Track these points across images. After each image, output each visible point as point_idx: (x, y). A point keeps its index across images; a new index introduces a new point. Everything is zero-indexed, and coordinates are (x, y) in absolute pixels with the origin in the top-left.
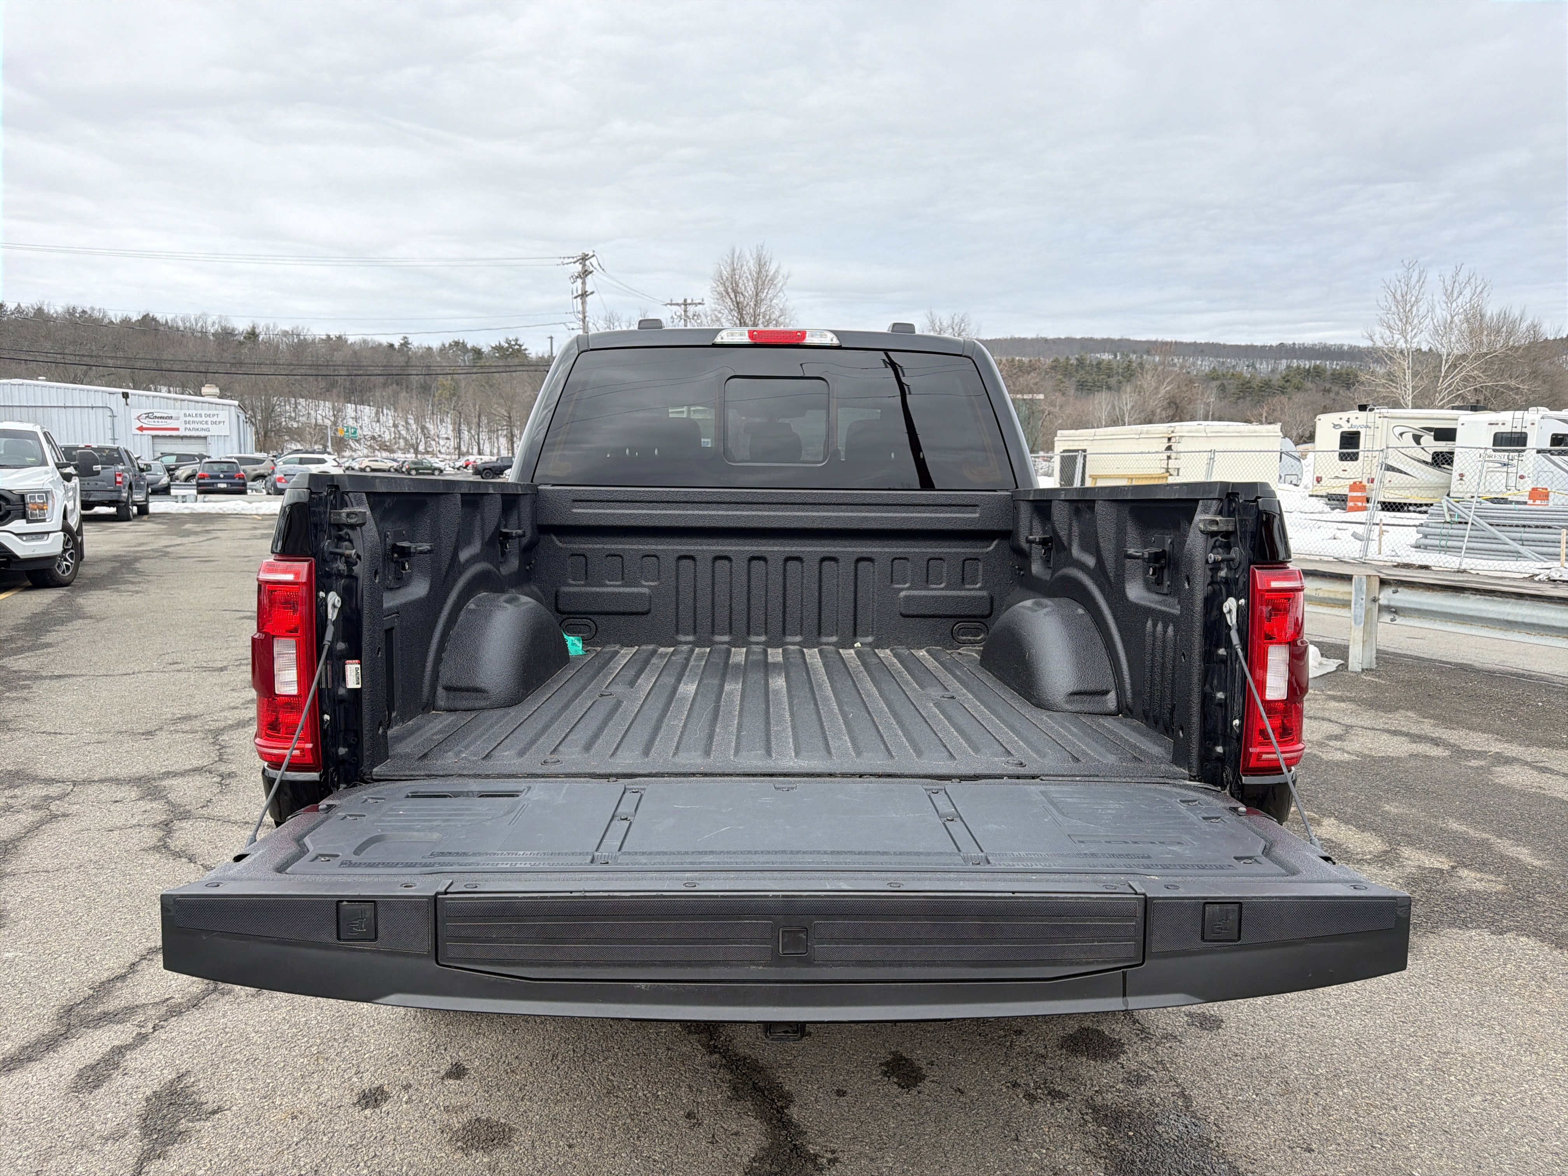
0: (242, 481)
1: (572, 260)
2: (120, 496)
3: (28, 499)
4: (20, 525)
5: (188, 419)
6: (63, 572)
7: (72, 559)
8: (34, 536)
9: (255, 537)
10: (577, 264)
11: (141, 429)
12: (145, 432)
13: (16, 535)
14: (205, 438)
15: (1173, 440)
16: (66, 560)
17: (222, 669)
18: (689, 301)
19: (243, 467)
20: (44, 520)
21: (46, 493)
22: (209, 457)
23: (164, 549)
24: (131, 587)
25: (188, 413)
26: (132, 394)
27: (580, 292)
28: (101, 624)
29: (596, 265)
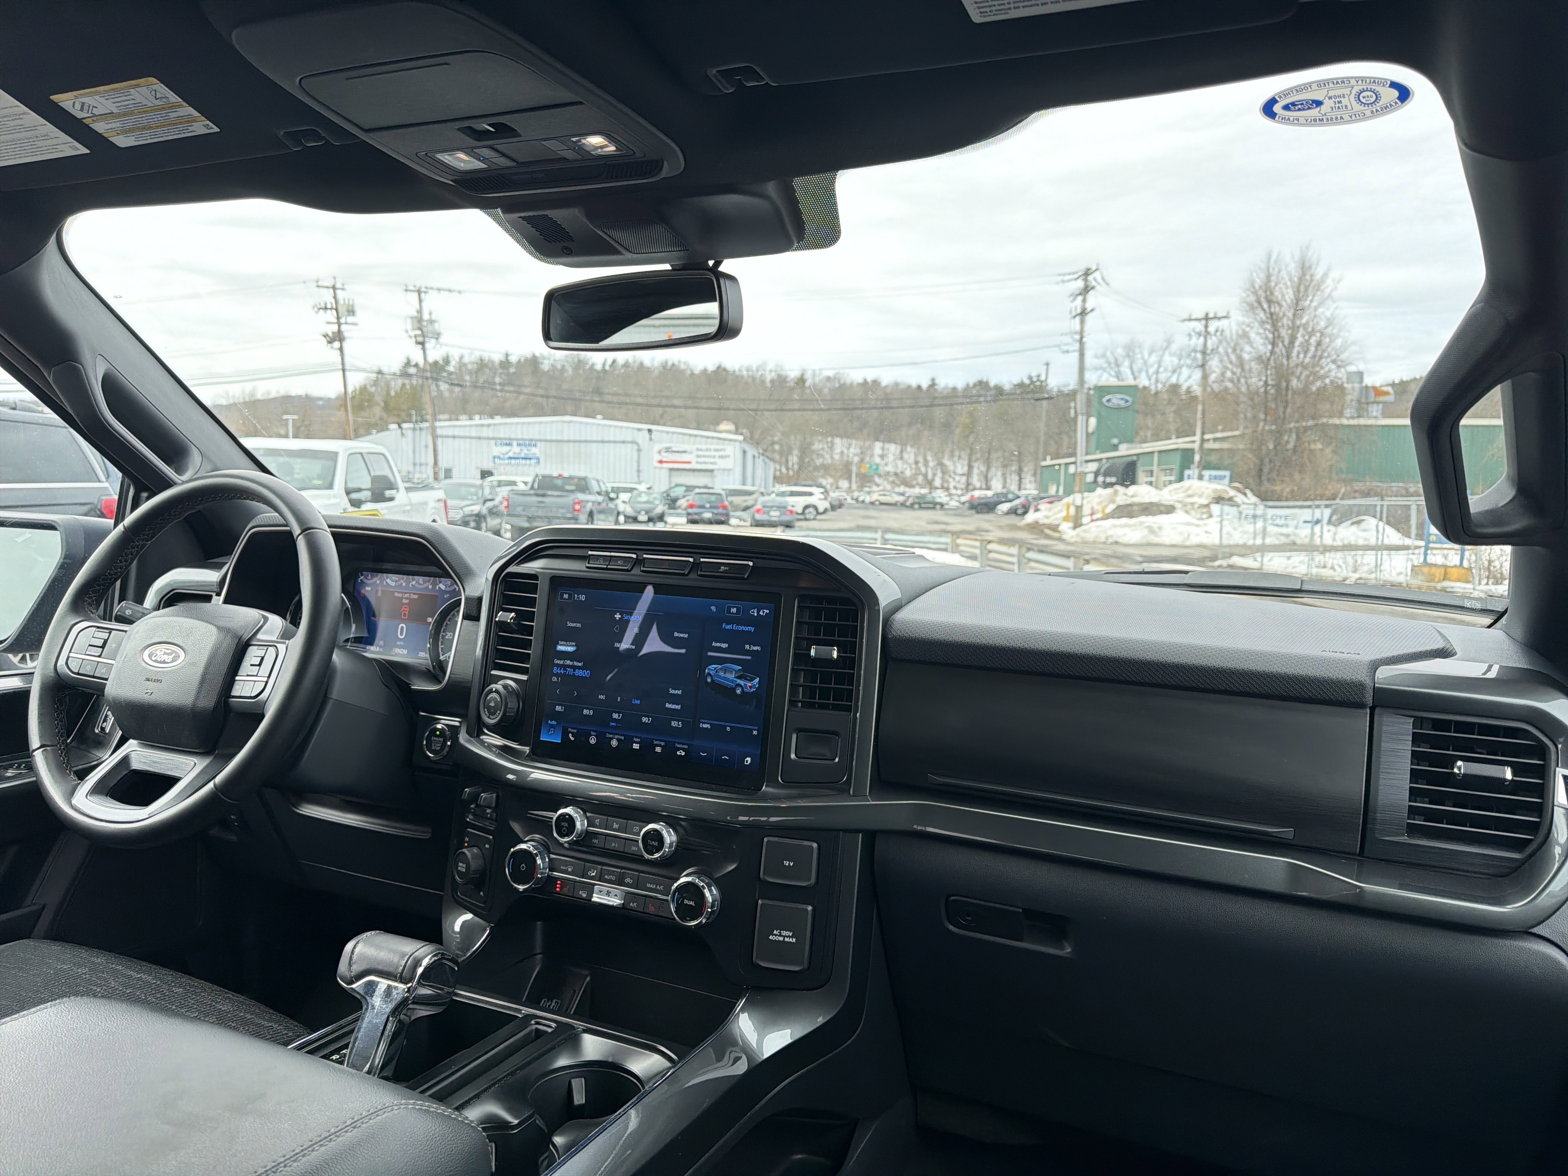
0: (724, 512)
1: (1073, 276)
5: (700, 453)
10: (1079, 280)
11: (661, 462)
12: (665, 465)
14: (712, 471)
18: (1211, 315)
19: (730, 499)
22: (712, 488)
25: (700, 447)
26: (657, 431)
27: (1079, 311)
29: (1099, 279)
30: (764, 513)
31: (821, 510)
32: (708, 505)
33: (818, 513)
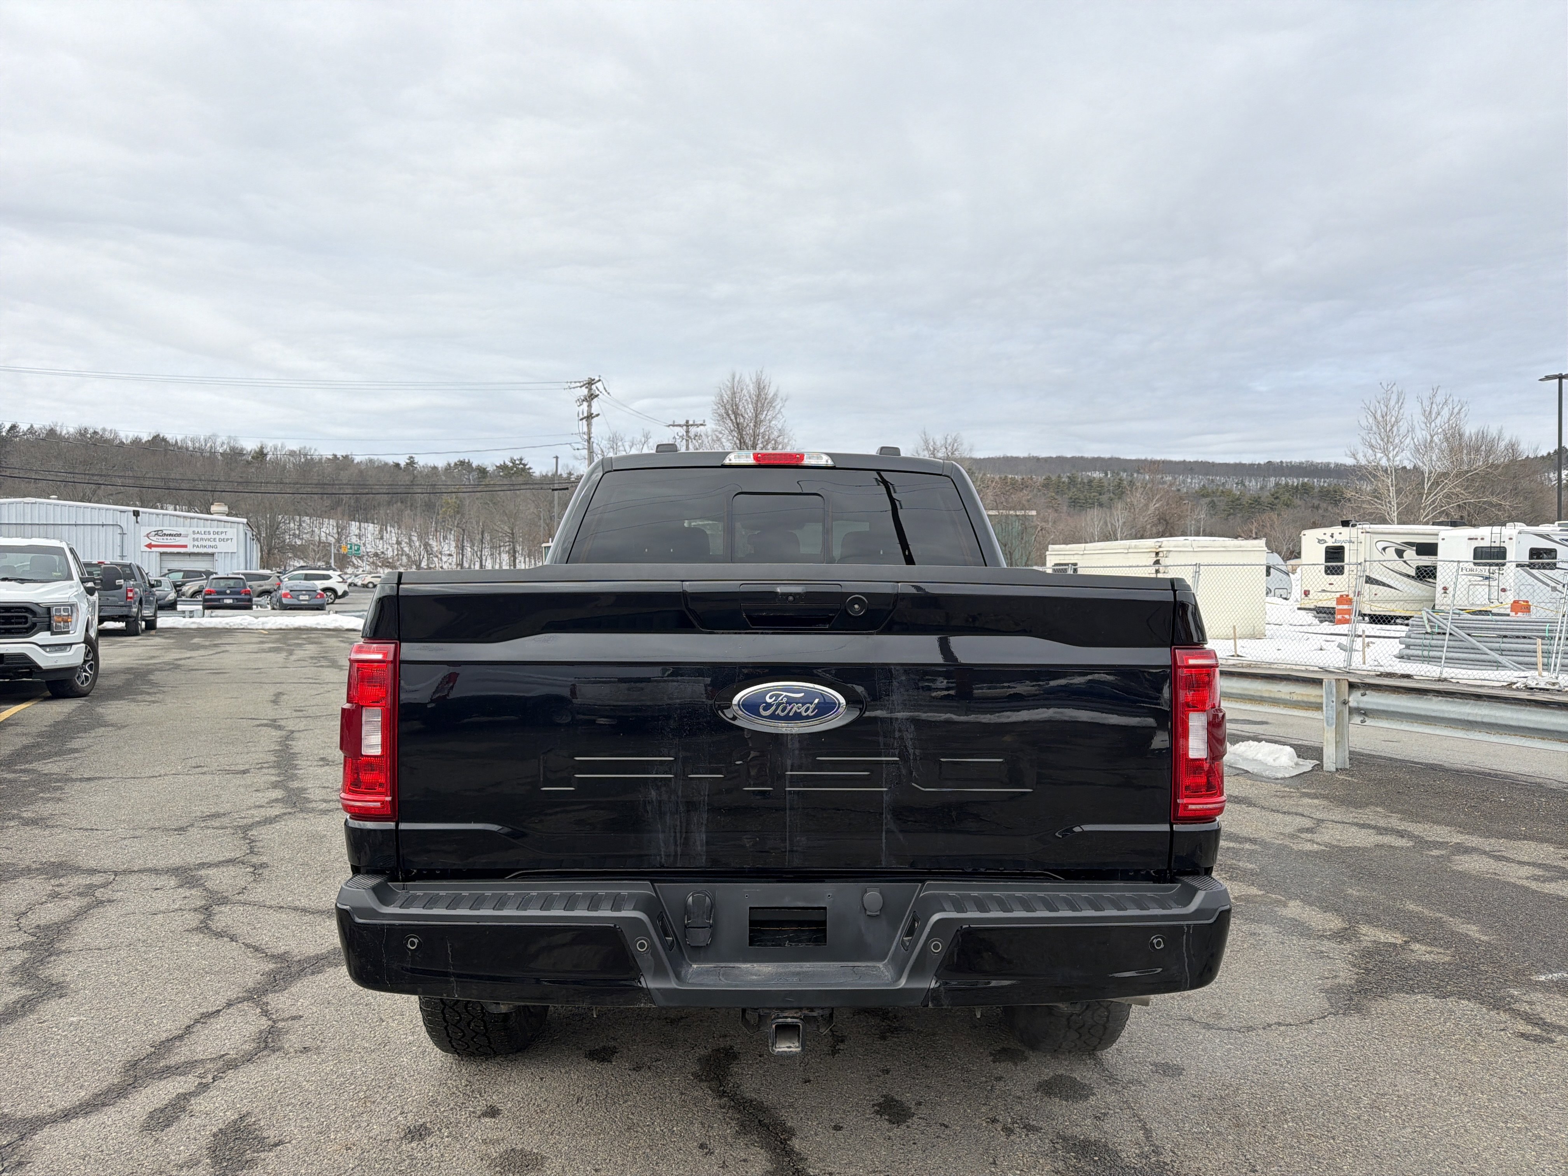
0: (247, 597)
1: (578, 384)
2: (130, 611)
3: (53, 612)
4: (44, 637)
5: (196, 536)
6: (82, 683)
7: (91, 670)
8: (57, 648)
9: (263, 651)
10: (584, 388)
11: (150, 546)
12: (154, 549)
13: (40, 646)
14: (213, 555)
15: (1161, 554)
16: (85, 671)
17: (244, 772)
18: (691, 422)
19: (249, 583)
20: (68, 632)
21: (72, 605)
22: (216, 573)
23: (176, 662)
24: (148, 698)
25: (196, 530)
26: (143, 513)
27: (585, 415)
28: (123, 732)
29: (602, 388)
30: (292, 597)
31: (340, 593)
32: (228, 592)
33: (337, 597)
